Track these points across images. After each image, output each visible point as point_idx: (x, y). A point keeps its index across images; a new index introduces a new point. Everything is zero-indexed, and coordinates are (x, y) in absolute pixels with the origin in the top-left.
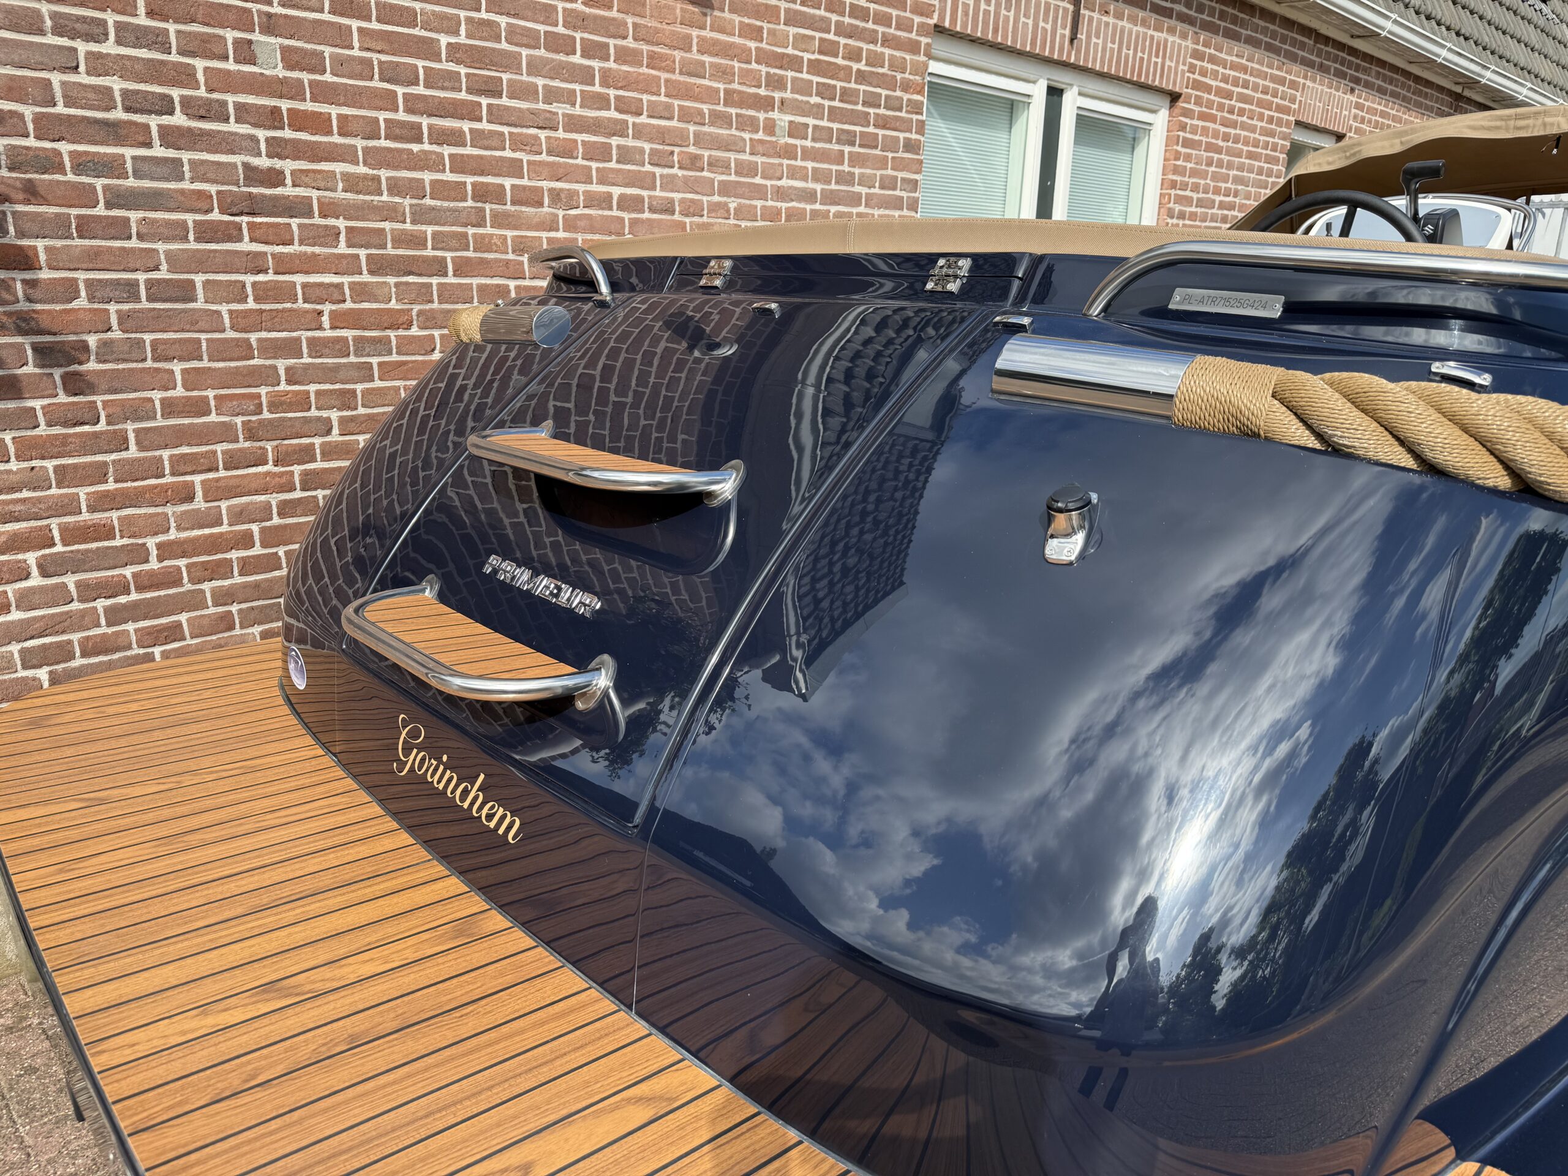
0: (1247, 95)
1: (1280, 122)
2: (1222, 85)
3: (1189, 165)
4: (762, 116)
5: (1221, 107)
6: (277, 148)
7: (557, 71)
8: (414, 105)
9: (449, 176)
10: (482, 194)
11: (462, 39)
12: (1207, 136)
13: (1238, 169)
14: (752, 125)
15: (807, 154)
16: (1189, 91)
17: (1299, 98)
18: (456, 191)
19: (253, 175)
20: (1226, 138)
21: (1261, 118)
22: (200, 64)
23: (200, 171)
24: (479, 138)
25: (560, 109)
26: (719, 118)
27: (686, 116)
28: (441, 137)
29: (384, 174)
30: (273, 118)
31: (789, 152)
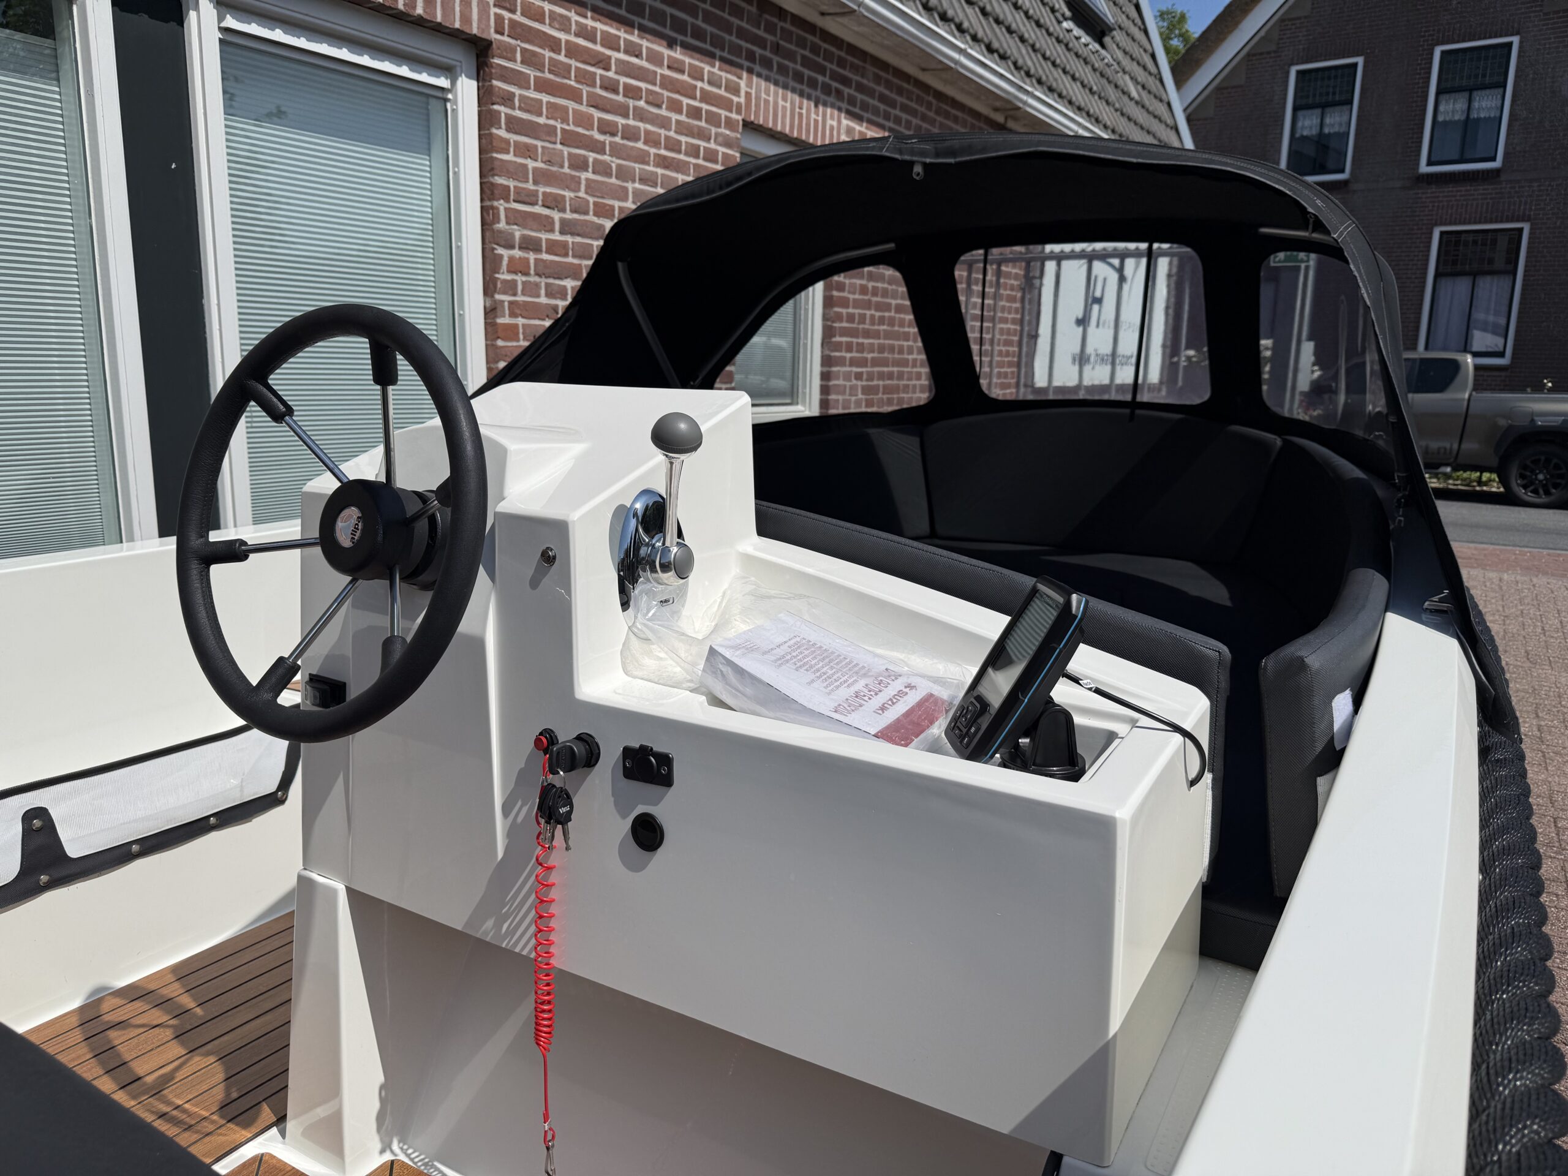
0: (641, 68)
1: (713, 119)
2: (581, 42)
3: (531, 164)
5: (586, 78)
12: (565, 120)
13: (642, 181)
16: (506, 39)
17: (743, 88)
20: (607, 128)
21: (676, 107)
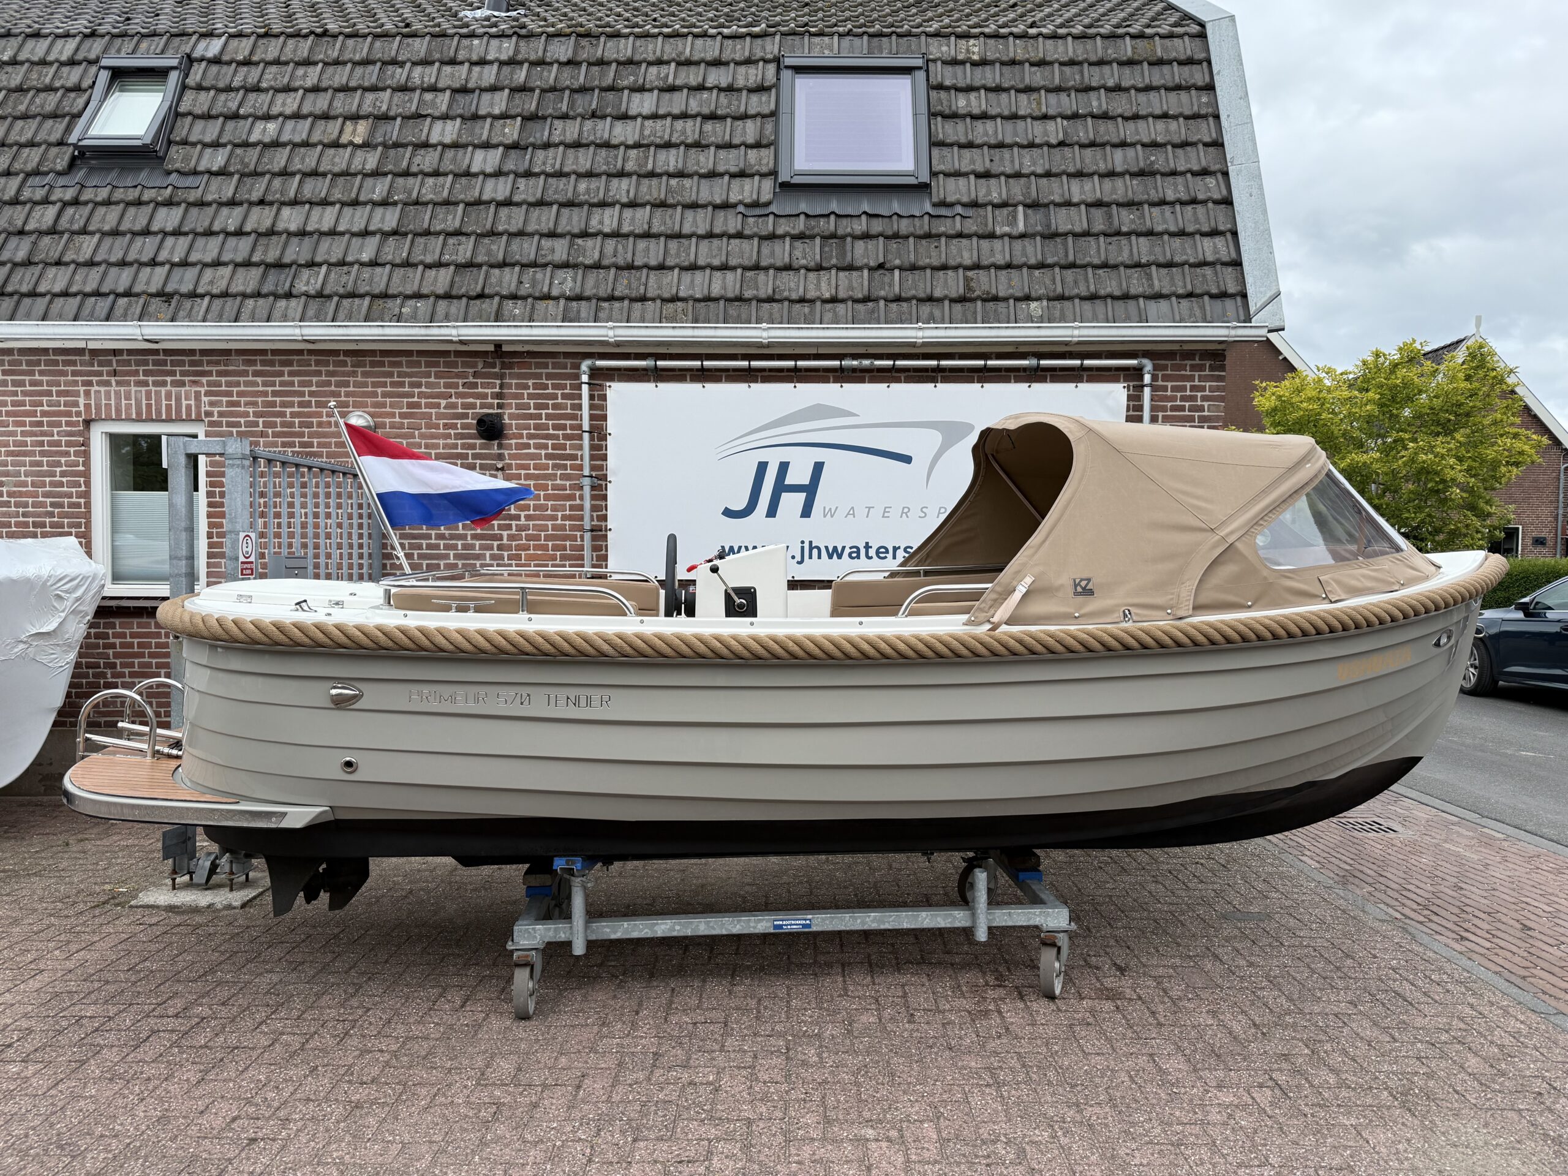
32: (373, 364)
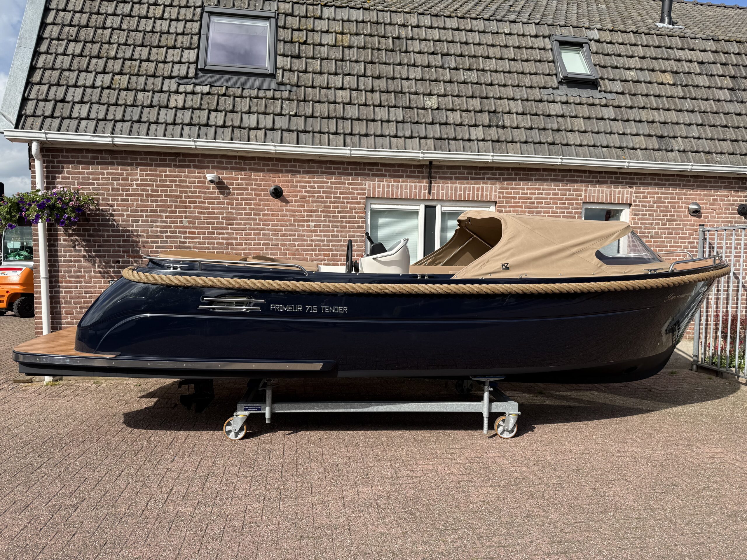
0: (543, 197)
1: (570, 204)
4: (305, 224)
5: (524, 203)
6: (185, 238)
7: (247, 219)
8: (213, 228)
9: (220, 241)
10: (228, 244)
11: (225, 215)
14: (303, 226)
15: (320, 231)
16: (502, 200)
17: (583, 194)
18: (222, 244)
19: (181, 242)
21: (555, 203)
22: (173, 225)
23: (171, 242)
24: (227, 234)
25: (248, 227)
26: (291, 225)
27: (281, 225)
28: (219, 234)
29: (206, 241)
30: (185, 233)
31: (315, 231)
32: (701, 182)
